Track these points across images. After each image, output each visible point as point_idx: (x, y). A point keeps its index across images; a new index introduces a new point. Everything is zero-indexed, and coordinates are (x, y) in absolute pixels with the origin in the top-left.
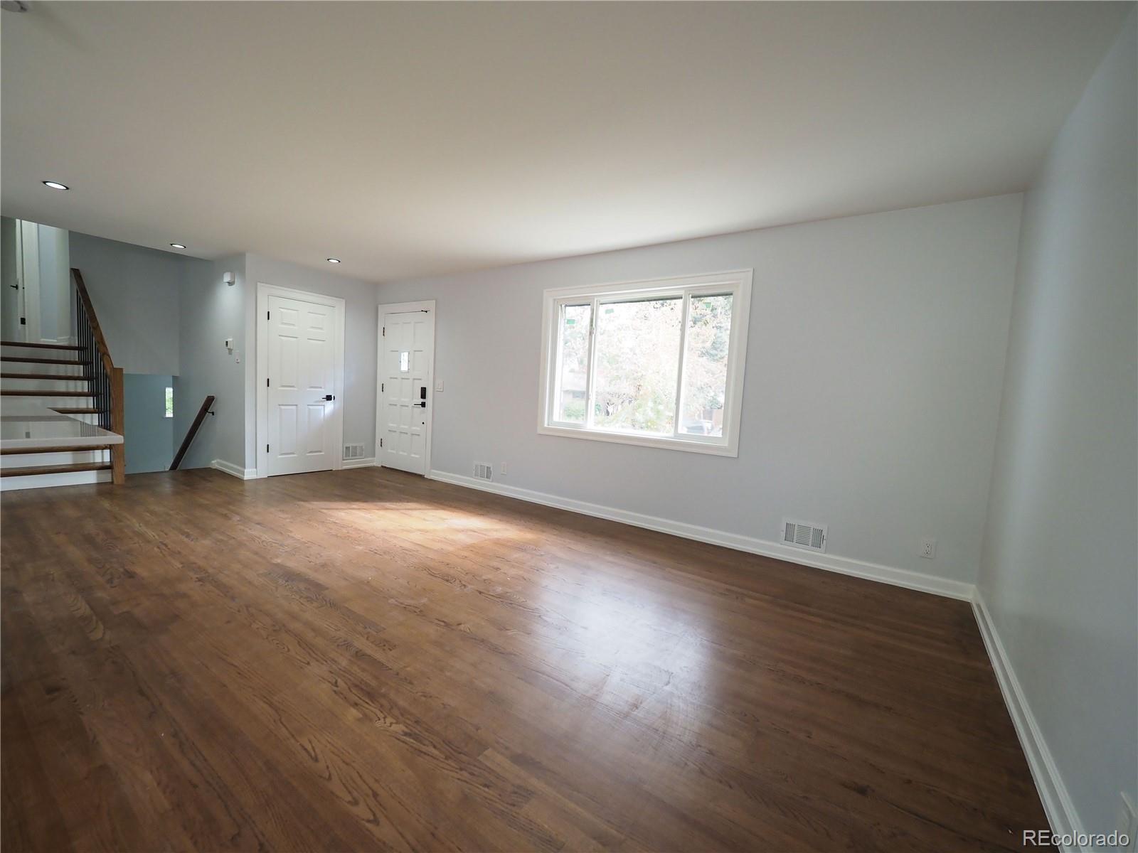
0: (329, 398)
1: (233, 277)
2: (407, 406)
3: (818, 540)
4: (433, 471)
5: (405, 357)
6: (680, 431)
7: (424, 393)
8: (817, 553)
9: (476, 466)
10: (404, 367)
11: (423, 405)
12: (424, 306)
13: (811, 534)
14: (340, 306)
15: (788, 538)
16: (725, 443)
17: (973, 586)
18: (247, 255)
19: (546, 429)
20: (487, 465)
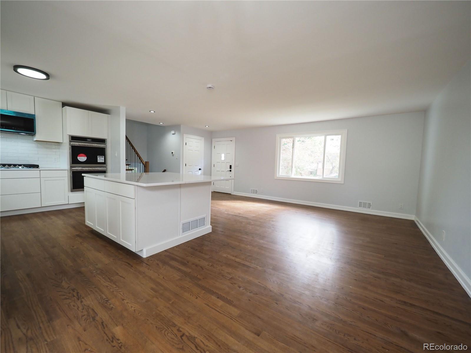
0: (200, 169)
1: (175, 132)
2: (224, 171)
3: (369, 206)
4: (235, 192)
5: (223, 155)
6: (324, 177)
7: (231, 167)
8: (368, 210)
9: (251, 190)
10: (223, 158)
11: (230, 171)
12: (231, 139)
13: (367, 204)
14: (203, 139)
15: (360, 206)
16: (340, 180)
17: (414, 216)
18: (181, 125)
19: (278, 177)
20: (255, 189)
